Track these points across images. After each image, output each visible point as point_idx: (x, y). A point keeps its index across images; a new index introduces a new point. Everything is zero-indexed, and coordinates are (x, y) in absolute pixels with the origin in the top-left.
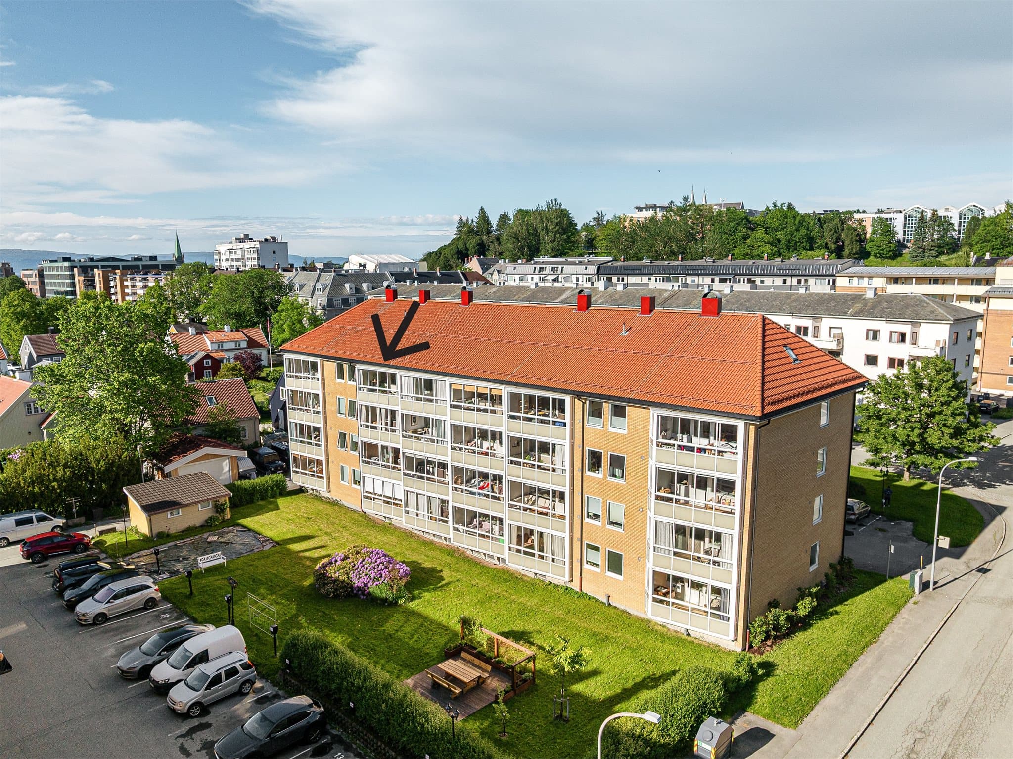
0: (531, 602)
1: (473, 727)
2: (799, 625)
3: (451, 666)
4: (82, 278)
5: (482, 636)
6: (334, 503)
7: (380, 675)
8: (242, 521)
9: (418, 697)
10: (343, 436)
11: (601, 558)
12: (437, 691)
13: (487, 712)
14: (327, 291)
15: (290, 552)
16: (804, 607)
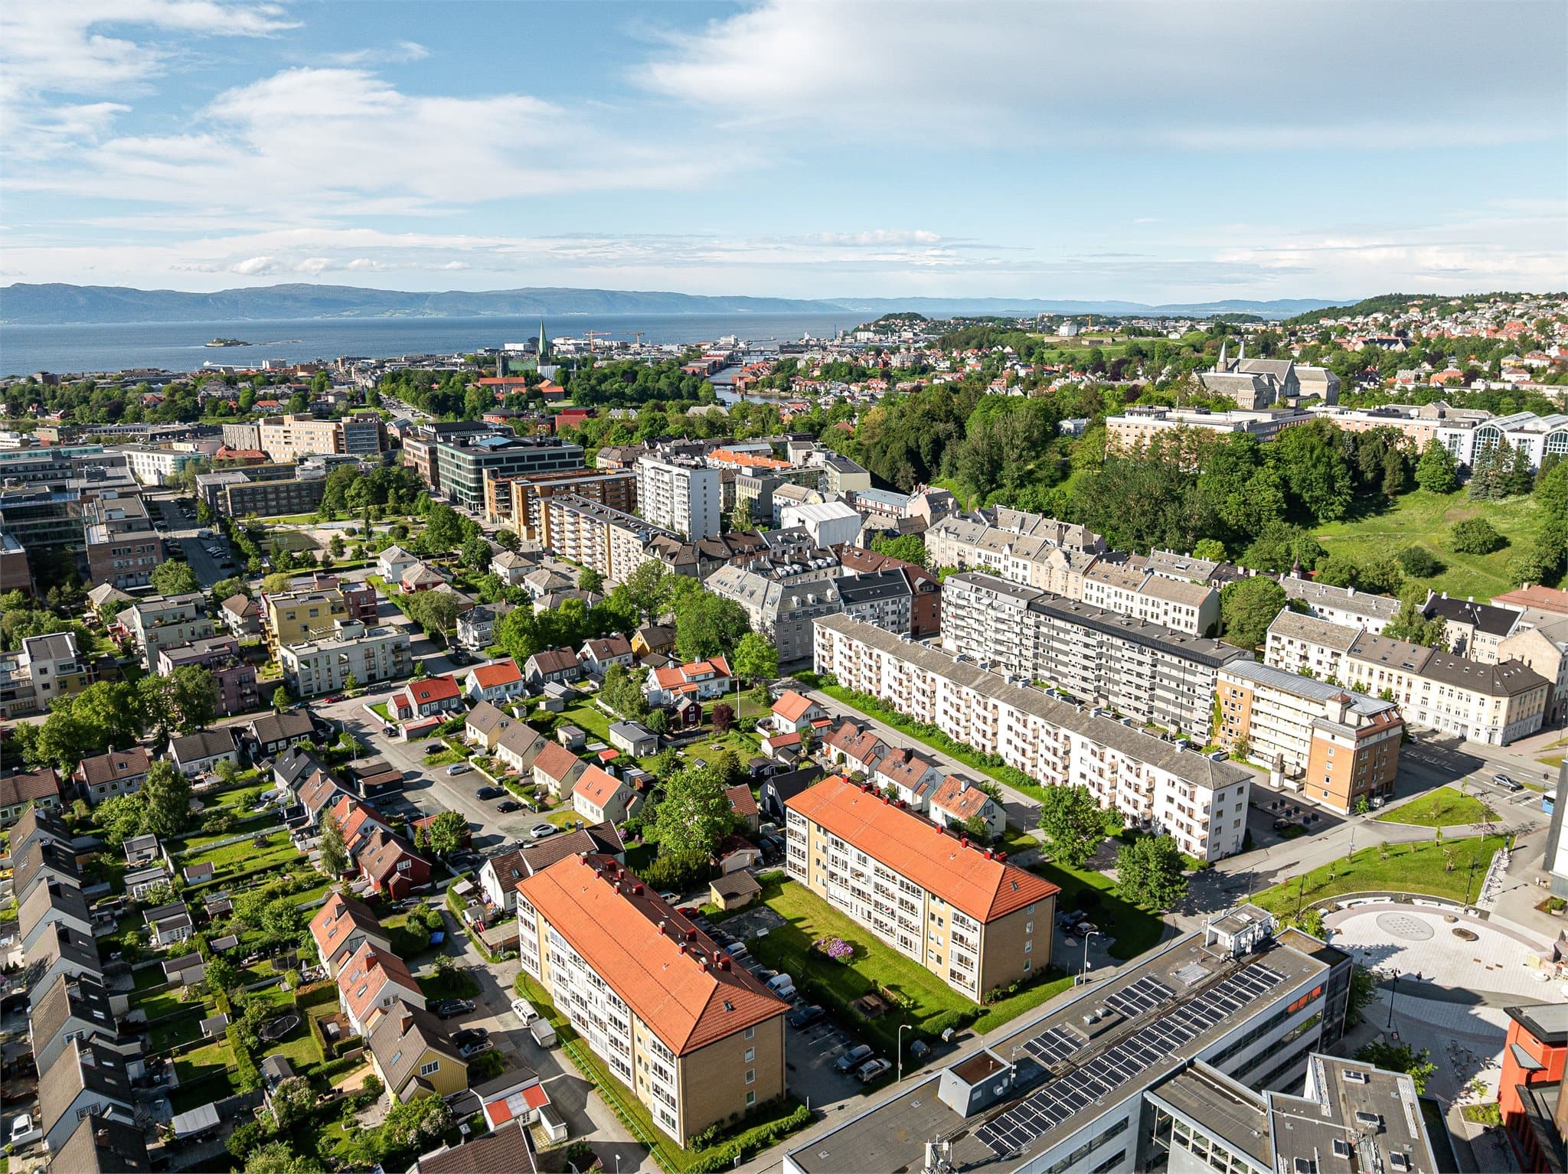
0: (904, 970)
1: (874, 1022)
2: (1007, 995)
3: (868, 999)
4: (493, 483)
5: (881, 987)
6: (811, 892)
7: (844, 1001)
8: (768, 902)
9: (856, 1010)
10: (818, 861)
11: (934, 956)
12: (862, 1008)
13: (878, 1017)
14: (777, 605)
15: (797, 929)
16: (1011, 989)
